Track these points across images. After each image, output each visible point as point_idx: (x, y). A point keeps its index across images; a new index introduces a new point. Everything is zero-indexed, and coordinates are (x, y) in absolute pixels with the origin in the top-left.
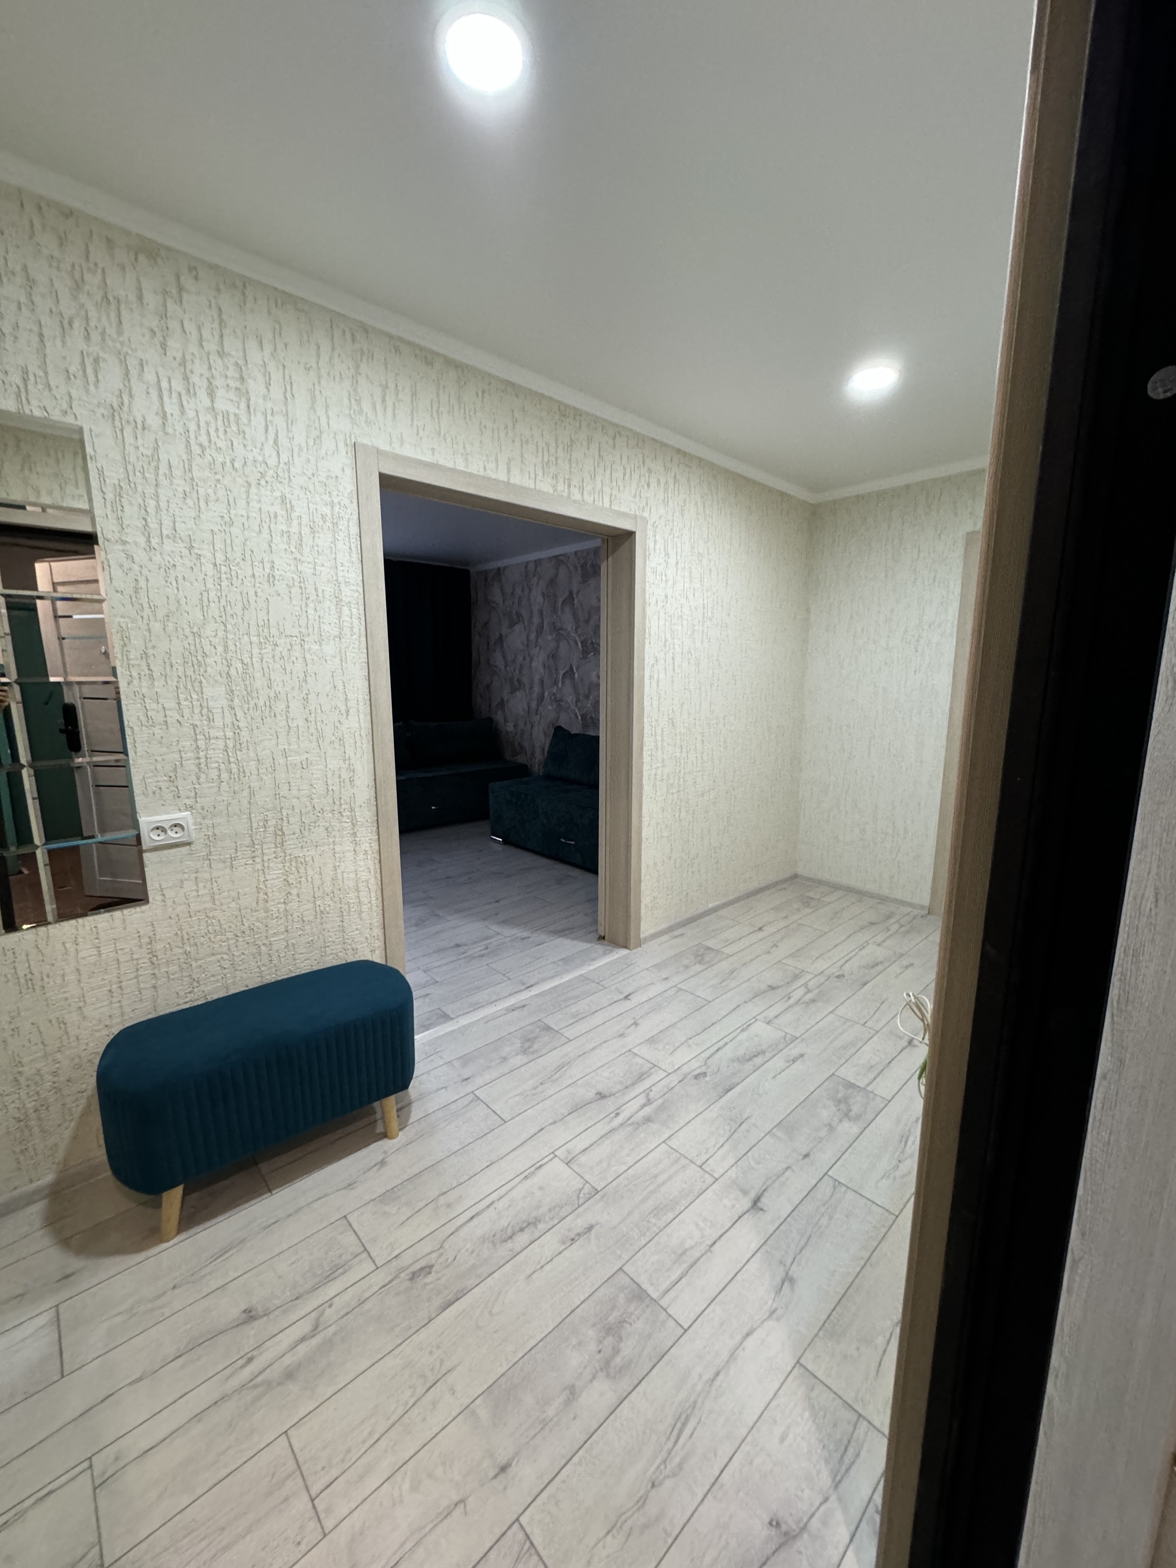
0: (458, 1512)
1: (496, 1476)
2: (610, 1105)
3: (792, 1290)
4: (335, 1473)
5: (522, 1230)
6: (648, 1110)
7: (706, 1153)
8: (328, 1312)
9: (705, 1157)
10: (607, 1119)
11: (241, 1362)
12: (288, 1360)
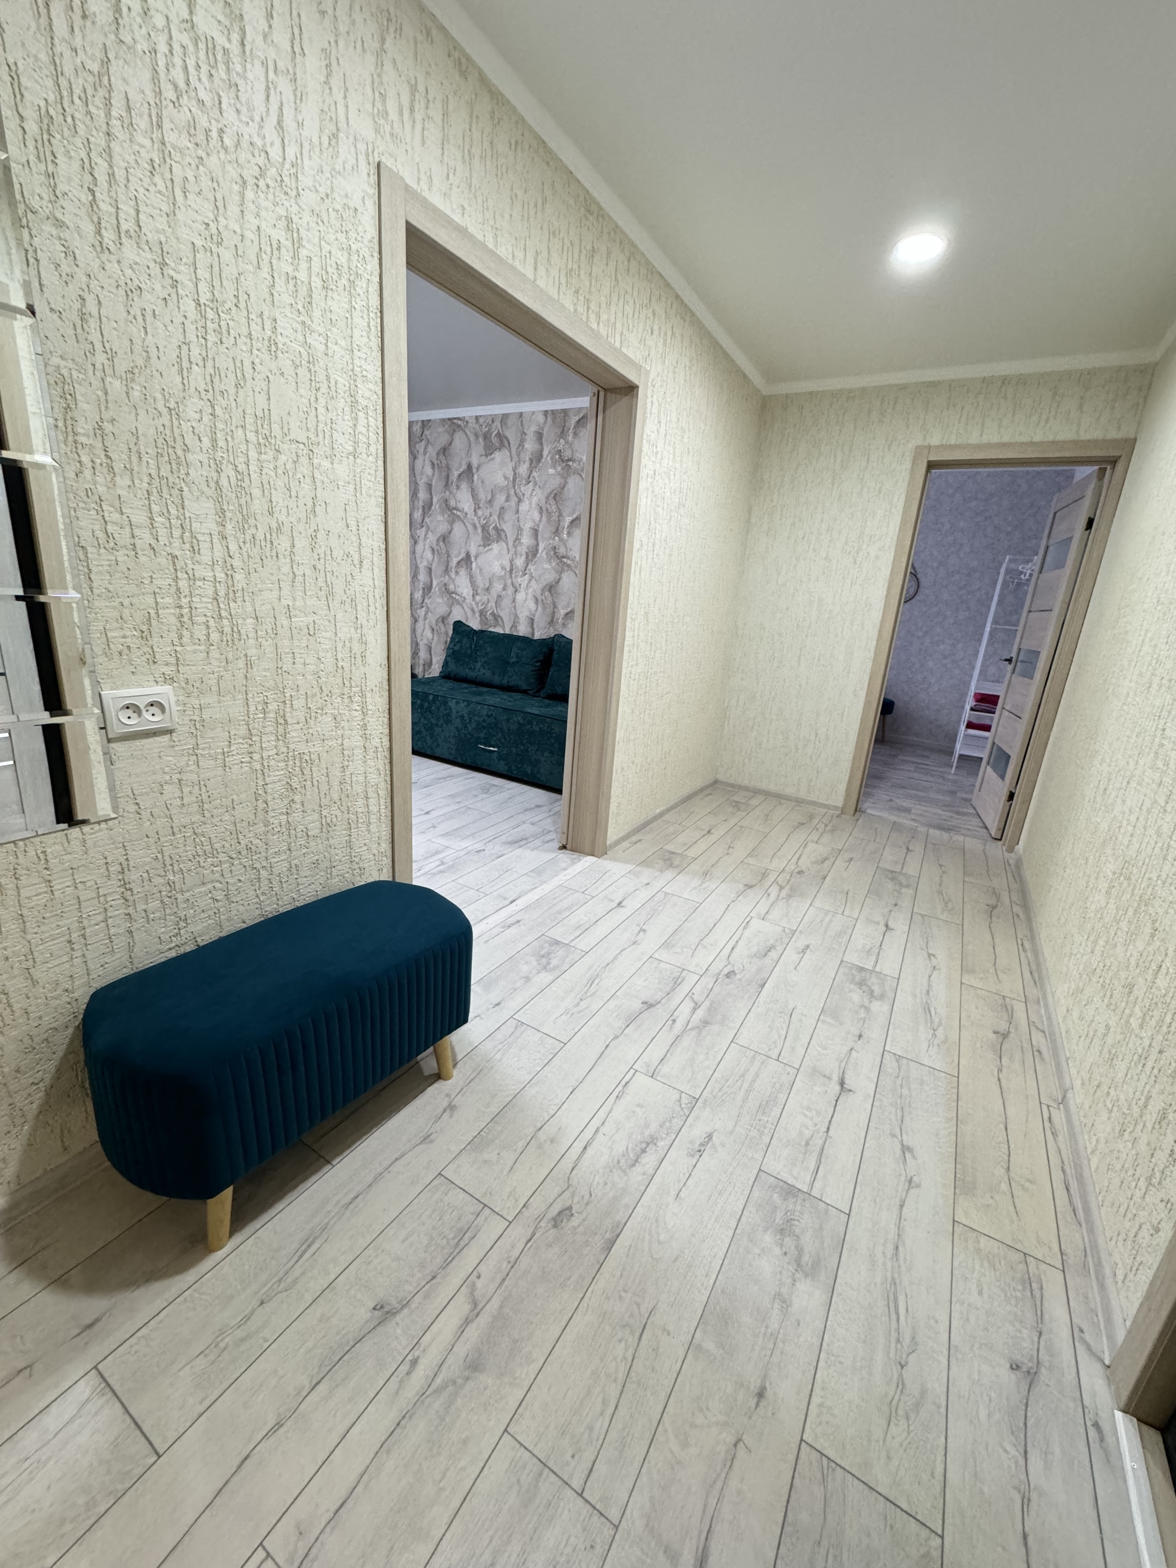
0: (741, 1452)
1: (757, 1405)
2: (661, 1013)
3: (914, 1157)
4: (588, 1455)
5: (644, 1151)
6: (700, 1013)
7: (776, 1046)
8: (480, 1284)
9: (777, 1051)
10: (666, 1028)
11: (404, 1368)
12: (462, 1349)
